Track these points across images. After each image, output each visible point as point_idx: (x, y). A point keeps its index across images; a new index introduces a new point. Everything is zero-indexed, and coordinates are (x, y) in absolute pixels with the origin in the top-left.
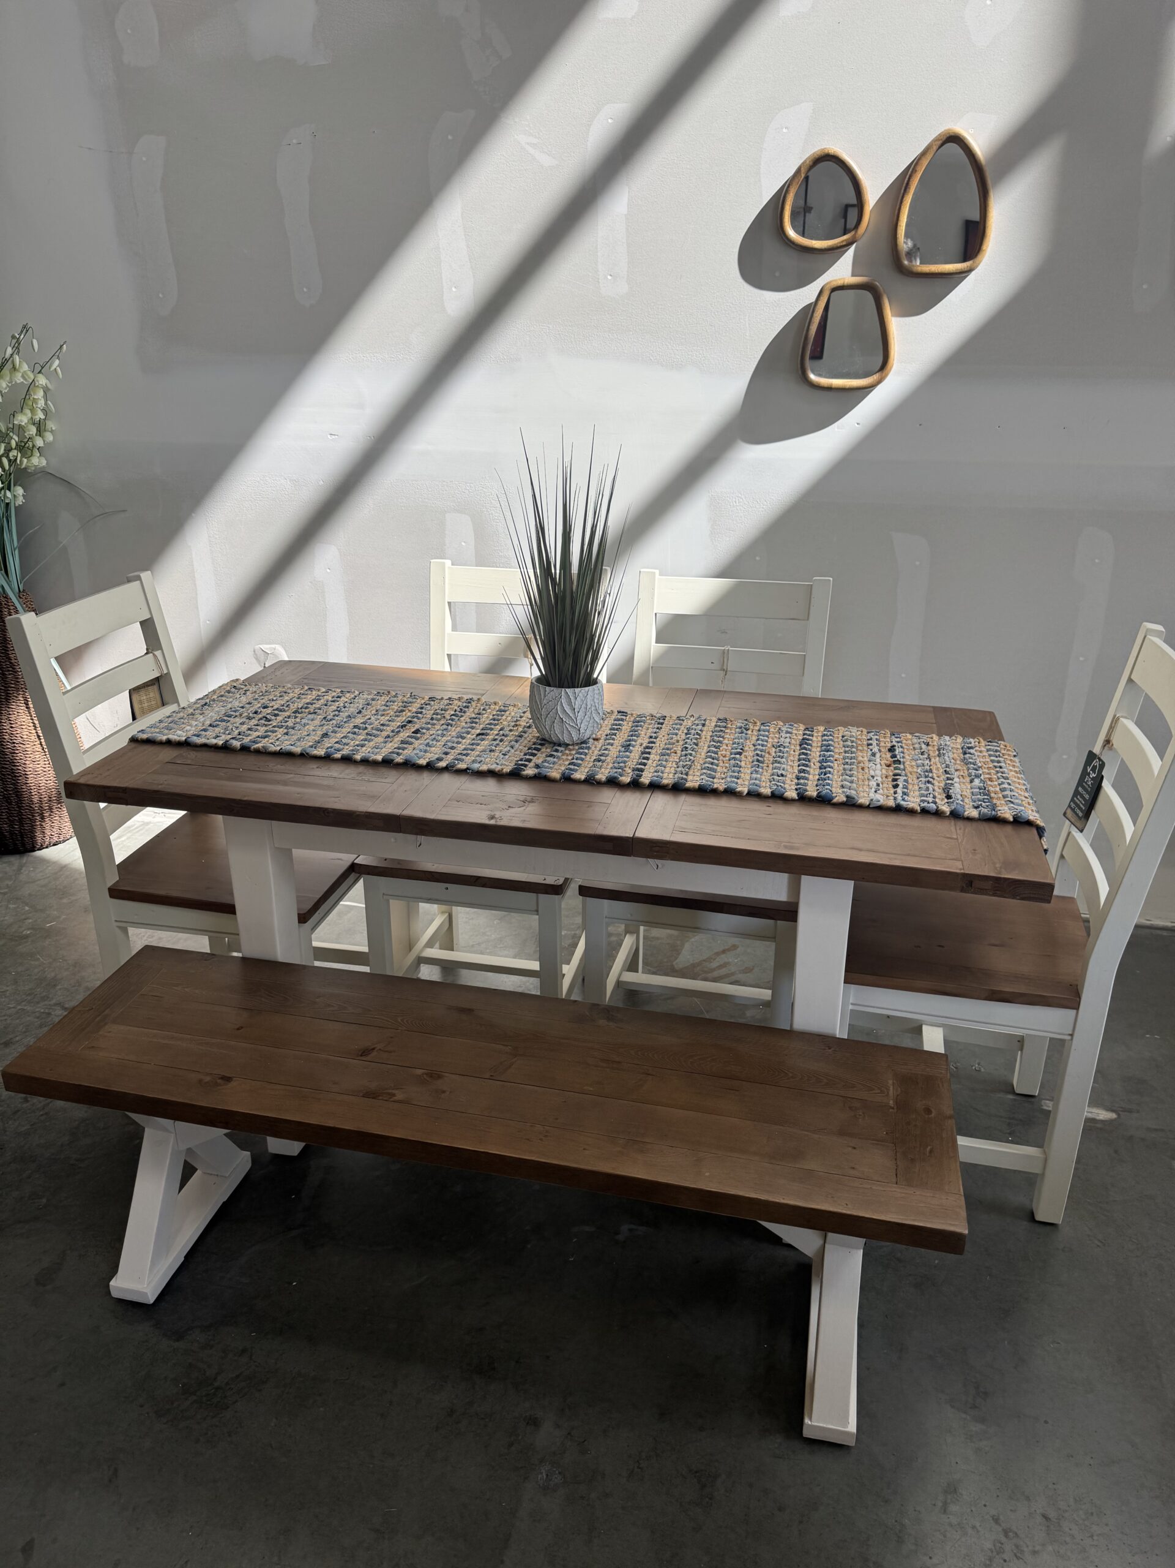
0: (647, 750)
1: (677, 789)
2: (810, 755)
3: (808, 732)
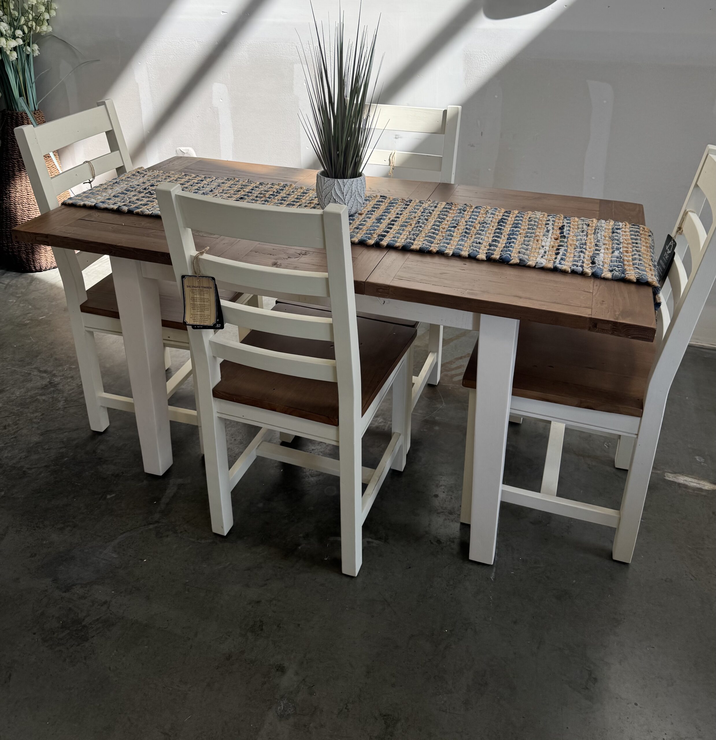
0: (392, 223)
1: (405, 250)
2: (503, 230)
3: (506, 214)
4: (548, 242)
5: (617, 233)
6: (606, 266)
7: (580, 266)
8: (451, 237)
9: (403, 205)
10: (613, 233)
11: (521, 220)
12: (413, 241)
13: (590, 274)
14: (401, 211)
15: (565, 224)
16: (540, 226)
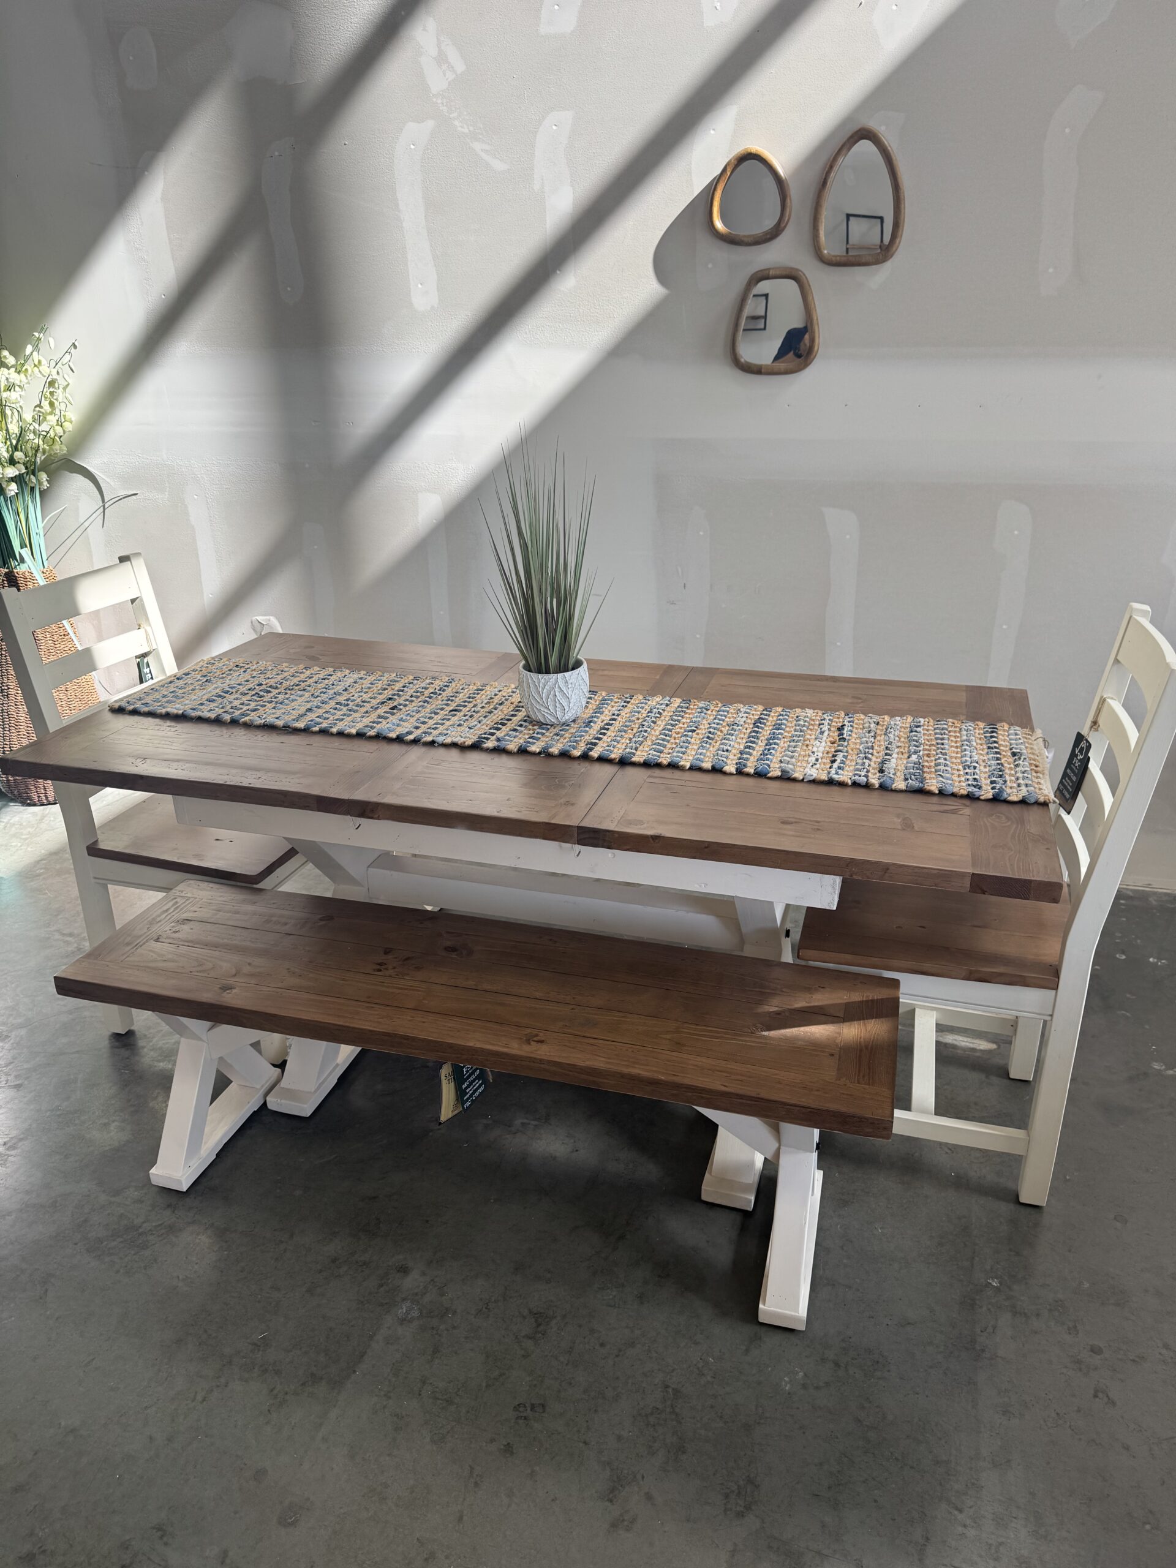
2: (761, 733)
3: (765, 712)
4: (821, 747)
5: (916, 731)
6: (898, 774)
7: (863, 776)
8: (687, 744)
9: (621, 702)
10: (912, 731)
11: (787, 720)
12: (634, 751)
13: (877, 786)
15: (846, 723)
16: (811, 727)
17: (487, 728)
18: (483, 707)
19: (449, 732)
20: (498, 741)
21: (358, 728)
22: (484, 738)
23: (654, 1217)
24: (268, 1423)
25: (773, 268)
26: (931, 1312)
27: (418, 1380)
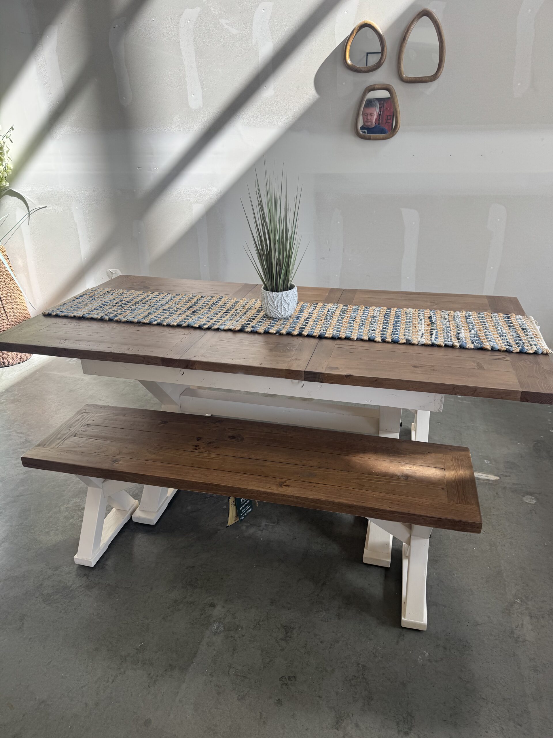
0: (308, 319)
2: (389, 321)
3: (388, 311)
4: (423, 327)
5: (469, 318)
6: (467, 340)
7: (450, 342)
8: (352, 327)
9: (312, 307)
10: (467, 318)
11: (401, 314)
12: (325, 332)
13: (458, 346)
14: (312, 311)
15: (431, 315)
16: (414, 317)
17: (246, 321)
18: (240, 311)
19: (226, 323)
20: (252, 328)
21: (177, 322)
22: (245, 326)
23: (339, 572)
24: (148, 693)
25: (377, 84)
26: (488, 618)
27: (227, 666)
